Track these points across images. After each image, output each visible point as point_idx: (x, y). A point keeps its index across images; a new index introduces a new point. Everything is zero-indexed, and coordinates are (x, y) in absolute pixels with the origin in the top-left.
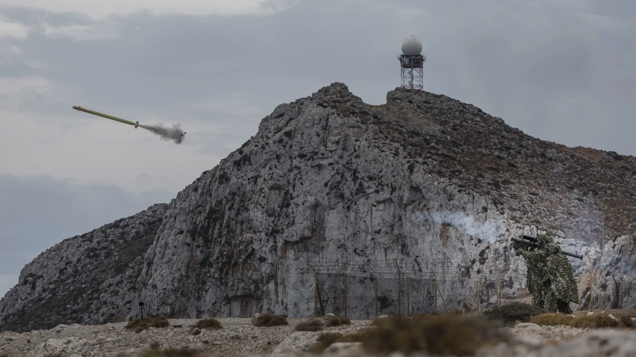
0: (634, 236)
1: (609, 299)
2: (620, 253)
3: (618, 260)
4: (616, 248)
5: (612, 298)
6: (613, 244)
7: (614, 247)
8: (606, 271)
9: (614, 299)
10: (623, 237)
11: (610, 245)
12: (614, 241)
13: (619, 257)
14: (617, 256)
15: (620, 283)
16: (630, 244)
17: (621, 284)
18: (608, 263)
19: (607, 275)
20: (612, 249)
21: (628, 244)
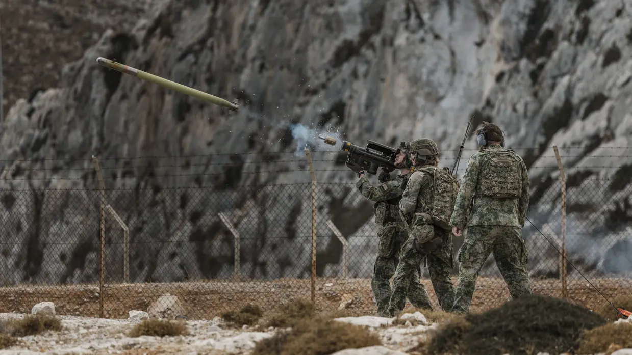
0: (76, 91)
1: (19, 228)
2: (44, 126)
3: (40, 143)
4: (35, 117)
5: (25, 226)
6: (27, 108)
7: (30, 114)
8: (14, 167)
9: (30, 227)
10: (51, 92)
11: (20, 109)
12: (30, 101)
13: (43, 135)
14: (37, 133)
15: (43, 194)
16: (68, 108)
17: (47, 196)
18: (18, 148)
19: (15, 175)
20: (25, 118)
21: (63, 107)
